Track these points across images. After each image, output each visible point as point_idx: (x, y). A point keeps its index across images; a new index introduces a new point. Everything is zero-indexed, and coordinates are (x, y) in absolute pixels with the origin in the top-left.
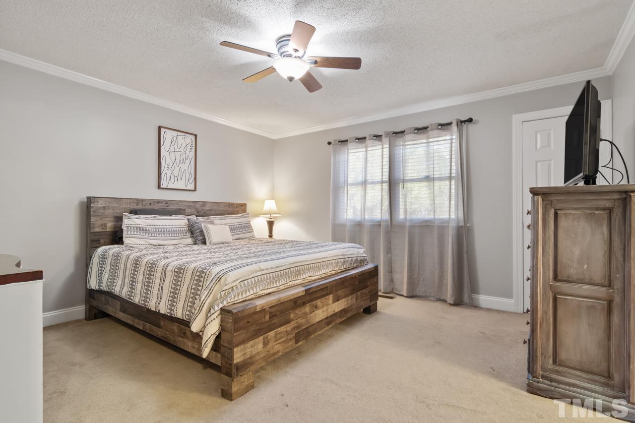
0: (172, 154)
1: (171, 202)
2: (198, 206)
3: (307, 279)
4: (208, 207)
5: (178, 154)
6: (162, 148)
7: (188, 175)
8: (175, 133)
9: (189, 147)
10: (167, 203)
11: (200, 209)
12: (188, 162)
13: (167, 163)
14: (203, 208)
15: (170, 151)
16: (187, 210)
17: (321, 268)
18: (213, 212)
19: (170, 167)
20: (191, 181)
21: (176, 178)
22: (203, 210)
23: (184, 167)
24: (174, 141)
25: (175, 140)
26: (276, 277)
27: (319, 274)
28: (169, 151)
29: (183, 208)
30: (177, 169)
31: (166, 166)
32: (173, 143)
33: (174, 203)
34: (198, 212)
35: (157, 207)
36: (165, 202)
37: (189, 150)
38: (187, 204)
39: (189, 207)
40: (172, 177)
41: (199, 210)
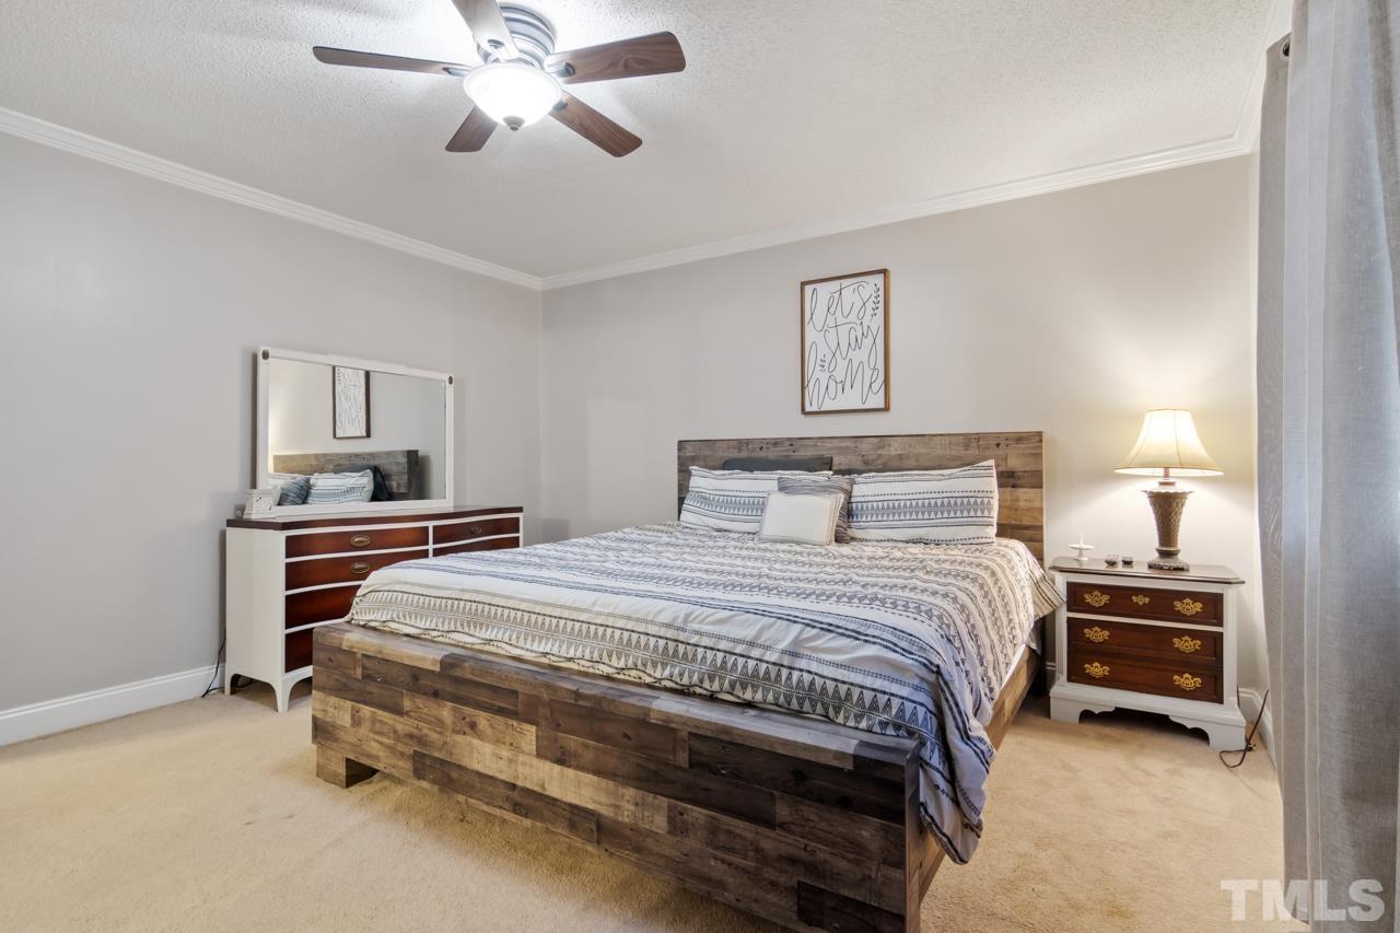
0: (831, 336)
1: (799, 442)
2: (865, 446)
3: (500, 644)
4: (894, 449)
5: (843, 330)
6: (809, 329)
7: (868, 373)
8: (835, 285)
9: (870, 305)
10: (791, 445)
11: (872, 455)
12: (868, 342)
13: (820, 357)
14: (880, 452)
15: (826, 328)
16: (836, 460)
17: (551, 634)
18: (913, 463)
19: (826, 364)
20: (876, 387)
21: (840, 386)
22: (880, 456)
23: (858, 356)
24: (834, 306)
25: (836, 299)
26: (423, 607)
27: (535, 647)
28: (824, 330)
29: (827, 454)
30: (842, 364)
31: (819, 362)
32: (832, 310)
33: (806, 442)
34: (866, 463)
35: (772, 454)
36: (788, 443)
37: (870, 312)
38: (836, 443)
39: (843, 451)
40: (832, 384)
41: (870, 458)
